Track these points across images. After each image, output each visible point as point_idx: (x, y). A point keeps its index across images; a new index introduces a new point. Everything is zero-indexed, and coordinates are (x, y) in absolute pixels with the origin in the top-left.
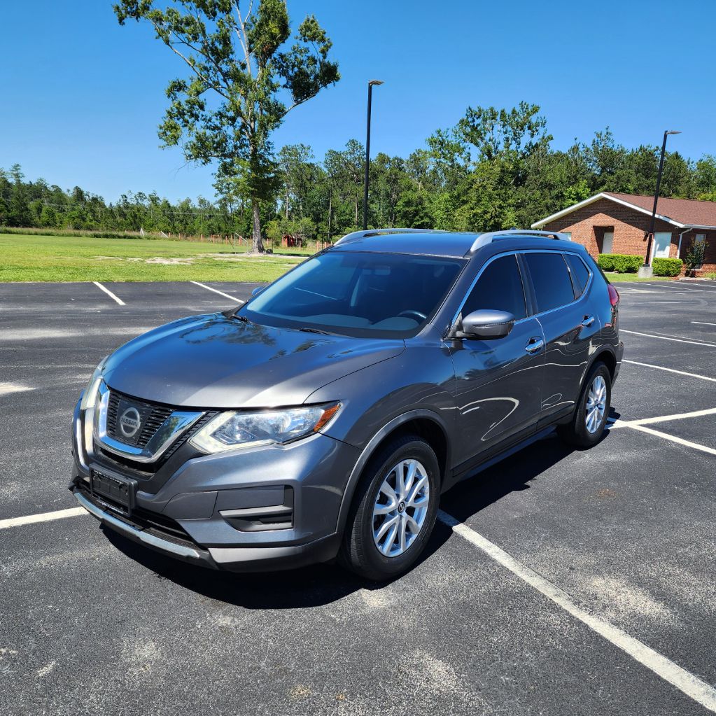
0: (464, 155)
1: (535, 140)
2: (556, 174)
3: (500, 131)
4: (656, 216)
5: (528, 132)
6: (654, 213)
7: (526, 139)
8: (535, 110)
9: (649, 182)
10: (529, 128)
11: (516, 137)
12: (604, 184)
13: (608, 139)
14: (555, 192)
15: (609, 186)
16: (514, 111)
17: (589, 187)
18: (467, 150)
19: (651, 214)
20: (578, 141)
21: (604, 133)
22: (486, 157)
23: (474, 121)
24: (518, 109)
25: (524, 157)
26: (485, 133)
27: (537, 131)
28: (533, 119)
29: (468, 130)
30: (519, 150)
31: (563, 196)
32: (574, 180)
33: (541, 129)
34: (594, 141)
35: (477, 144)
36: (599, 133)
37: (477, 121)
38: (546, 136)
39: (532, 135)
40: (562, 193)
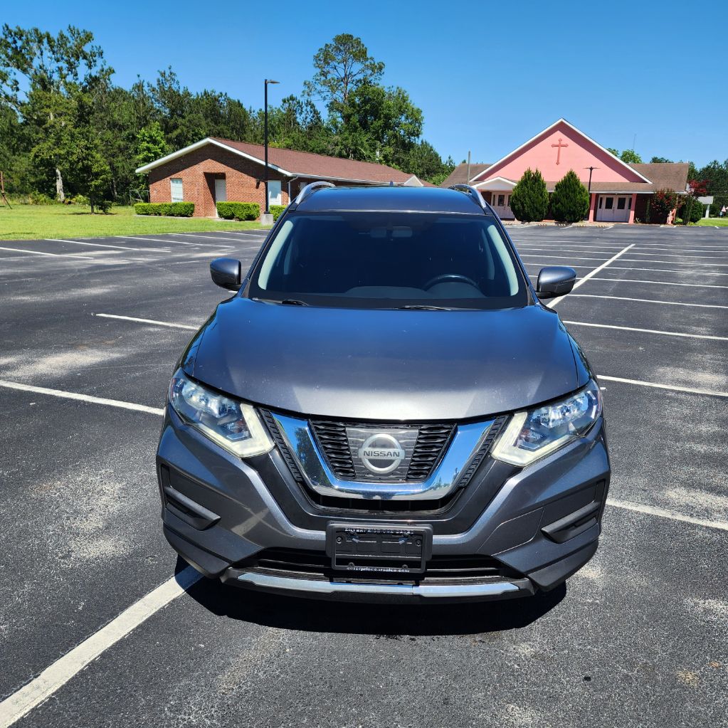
0: (9, 82)
1: (95, 72)
2: (123, 114)
3: (51, 58)
4: (270, 165)
5: (83, 62)
6: (266, 162)
7: (83, 70)
8: (89, 37)
9: (219, 128)
10: (85, 58)
11: (71, 67)
12: (177, 128)
13: (173, 80)
14: (124, 134)
15: (182, 130)
16: (62, 36)
17: (162, 130)
18: (12, 77)
19: (264, 163)
20: (142, 78)
21: (168, 73)
22: (39, 86)
23: (15, 42)
24: (67, 34)
25: (84, 91)
26: (32, 59)
27: (95, 61)
28: (87, 48)
29: (10, 52)
30: (78, 82)
31: (134, 138)
32: (143, 122)
33: (99, 62)
34: (158, 81)
35: (25, 71)
36: (163, 72)
37: (19, 43)
38: (106, 68)
39: (90, 67)
40: (133, 135)
